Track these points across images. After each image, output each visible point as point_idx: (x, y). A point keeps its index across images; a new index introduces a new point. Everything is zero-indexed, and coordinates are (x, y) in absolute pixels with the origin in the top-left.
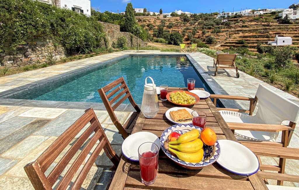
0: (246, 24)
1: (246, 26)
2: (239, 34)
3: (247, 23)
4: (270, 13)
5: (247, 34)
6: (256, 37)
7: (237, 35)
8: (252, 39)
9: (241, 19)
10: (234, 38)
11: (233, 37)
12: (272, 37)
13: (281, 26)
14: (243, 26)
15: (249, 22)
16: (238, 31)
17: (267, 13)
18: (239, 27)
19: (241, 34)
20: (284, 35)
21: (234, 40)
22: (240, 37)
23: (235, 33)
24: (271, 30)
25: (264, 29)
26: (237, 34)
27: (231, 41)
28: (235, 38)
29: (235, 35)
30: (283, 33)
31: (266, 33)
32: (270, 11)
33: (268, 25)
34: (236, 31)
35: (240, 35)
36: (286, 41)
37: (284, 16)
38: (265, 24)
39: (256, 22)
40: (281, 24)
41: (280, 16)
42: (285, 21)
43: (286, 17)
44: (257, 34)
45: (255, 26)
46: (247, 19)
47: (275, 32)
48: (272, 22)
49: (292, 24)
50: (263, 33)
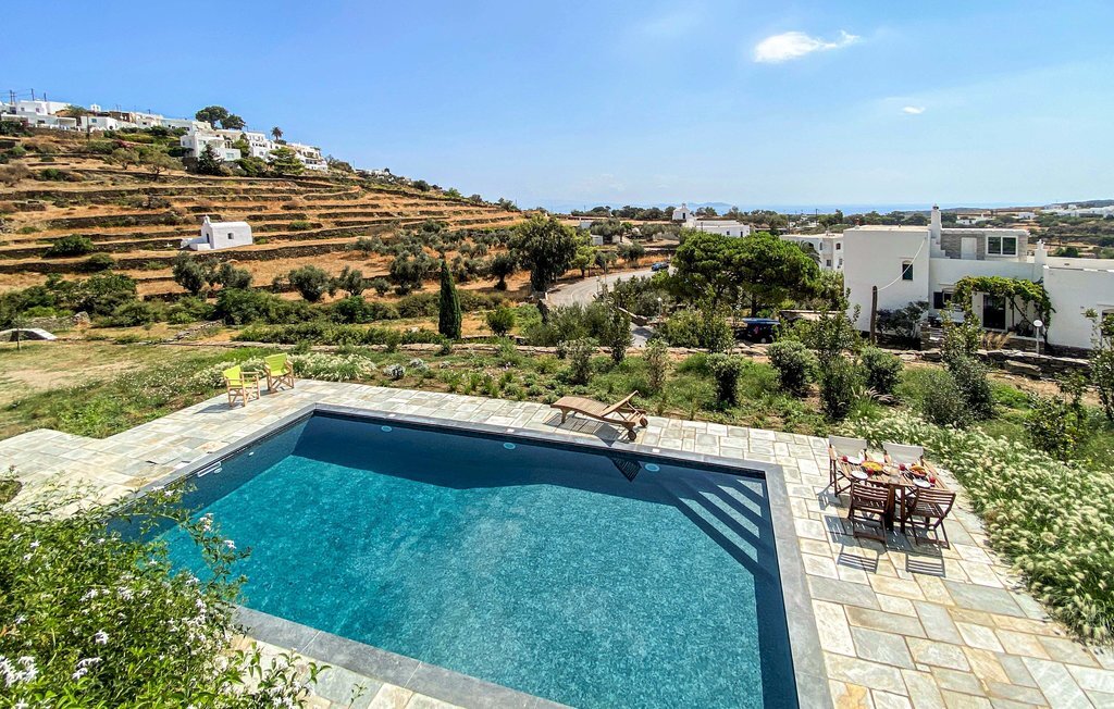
0: (60, 165)
1: (61, 176)
2: (42, 208)
3: (64, 161)
4: (147, 131)
5: (83, 208)
6: (128, 224)
7: (36, 214)
8: (112, 231)
9: (25, 140)
10: (26, 231)
11: (15, 225)
12: (186, 222)
13: (200, 180)
14: (47, 175)
15: (73, 159)
16: (31, 194)
17: (133, 130)
18: (29, 177)
19: (52, 211)
20: (222, 214)
21: (29, 241)
22: (55, 224)
23: (23, 208)
24: (172, 194)
25: (146, 191)
26: (34, 208)
27: (14, 247)
28: (33, 230)
29: (23, 215)
30: (217, 208)
31: (160, 207)
32: (145, 123)
33: (155, 177)
34: (19, 195)
35: (53, 217)
36: (235, 235)
37: (199, 150)
38: (143, 169)
39: (100, 158)
40: (196, 176)
41: (186, 147)
42: (207, 166)
43: (209, 152)
44: (127, 209)
45: (106, 178)
46: (56, 142)
47: (191, 205)
48: (166, 167)
49: (227, 175)
50: (148, 207)
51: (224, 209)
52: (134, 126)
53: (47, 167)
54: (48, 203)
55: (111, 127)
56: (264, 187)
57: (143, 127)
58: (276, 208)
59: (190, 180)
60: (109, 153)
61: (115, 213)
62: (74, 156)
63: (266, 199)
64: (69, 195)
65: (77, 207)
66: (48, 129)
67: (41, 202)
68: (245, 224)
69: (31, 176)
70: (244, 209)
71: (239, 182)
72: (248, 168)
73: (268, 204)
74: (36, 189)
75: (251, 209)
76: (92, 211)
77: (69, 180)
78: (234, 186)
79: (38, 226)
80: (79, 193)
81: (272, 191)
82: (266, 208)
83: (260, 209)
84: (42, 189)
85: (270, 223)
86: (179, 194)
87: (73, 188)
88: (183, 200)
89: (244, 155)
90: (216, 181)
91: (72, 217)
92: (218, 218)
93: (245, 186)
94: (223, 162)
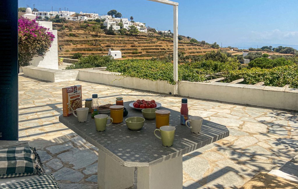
1: (74, 35)
2: (70, 45)
3: (74, 31)
4: (95, 20)
5: (80, 45)
6: (90, 50)
8: (86, 52)
9: (65, 24)
10: (67, 51)
11: (64, 50)
12: (104, 50)
13: (108, 37)
14: (71, 35)
15: (76, 30)
16: (67, 41)
17: (91, 20)
18: (66, 36)
19: (72, 46)
21: (68, 54)
22: (74, 50)
23: (66, 45)
24: (101, 41)
25: (94, 40)
29: (66, 47)
31: (98, 45)
32: (94, 18)
33: (96, 36)
34: (65, 41)
35: (73, 48)
36: (117, 55)
37: (109, 26)
38: (94, 33)
39: (83, 30)
40: (107, 35)
41: (105, 25)
42: (110, 32)
43: (111, 27)
44: (90, 46)
45: (84, 36)
46: (72, 25)
47: (106, 45)
48: (100, 32)
49: (116, 35)
50: (95, 45)
51: (114, 46)
52: (91, 19)
53: (70, 33)
54: (71, 43)
55: (86, 20)
56: (126, 39)
57: (94, 19)
58: (129, 46)
59: (105, 37)
60: (85, 28)
61: (87, 47)
62: (77, 29)
63: (126, 43)
64: (76, 41)
65: (78, 45)
66: (71, 21)
67: (70, 43)
68: (120, 51)
69: (67, 35)
70: (120, 47)
71: (119, 37)
72: (122, 32)
73: (127, 45)
74: (68, 39)
75: (122, 47)
76: (82, 46)
77: (76, 37)
78: (117, 39)
79: (69, 50)
80: (78, 41)
81: (128, 40)
82: (126, 46)
83: (124, 47)
84: (70, 39)
85: (127, 51)
86: (103, 41)
87: (77, 39)
88: (103, 43)
89: (121, 28)
90: (112, 37)
91: (77, 48)
92: (112, 49)
93: (121, 39)
94: (115, 30)
